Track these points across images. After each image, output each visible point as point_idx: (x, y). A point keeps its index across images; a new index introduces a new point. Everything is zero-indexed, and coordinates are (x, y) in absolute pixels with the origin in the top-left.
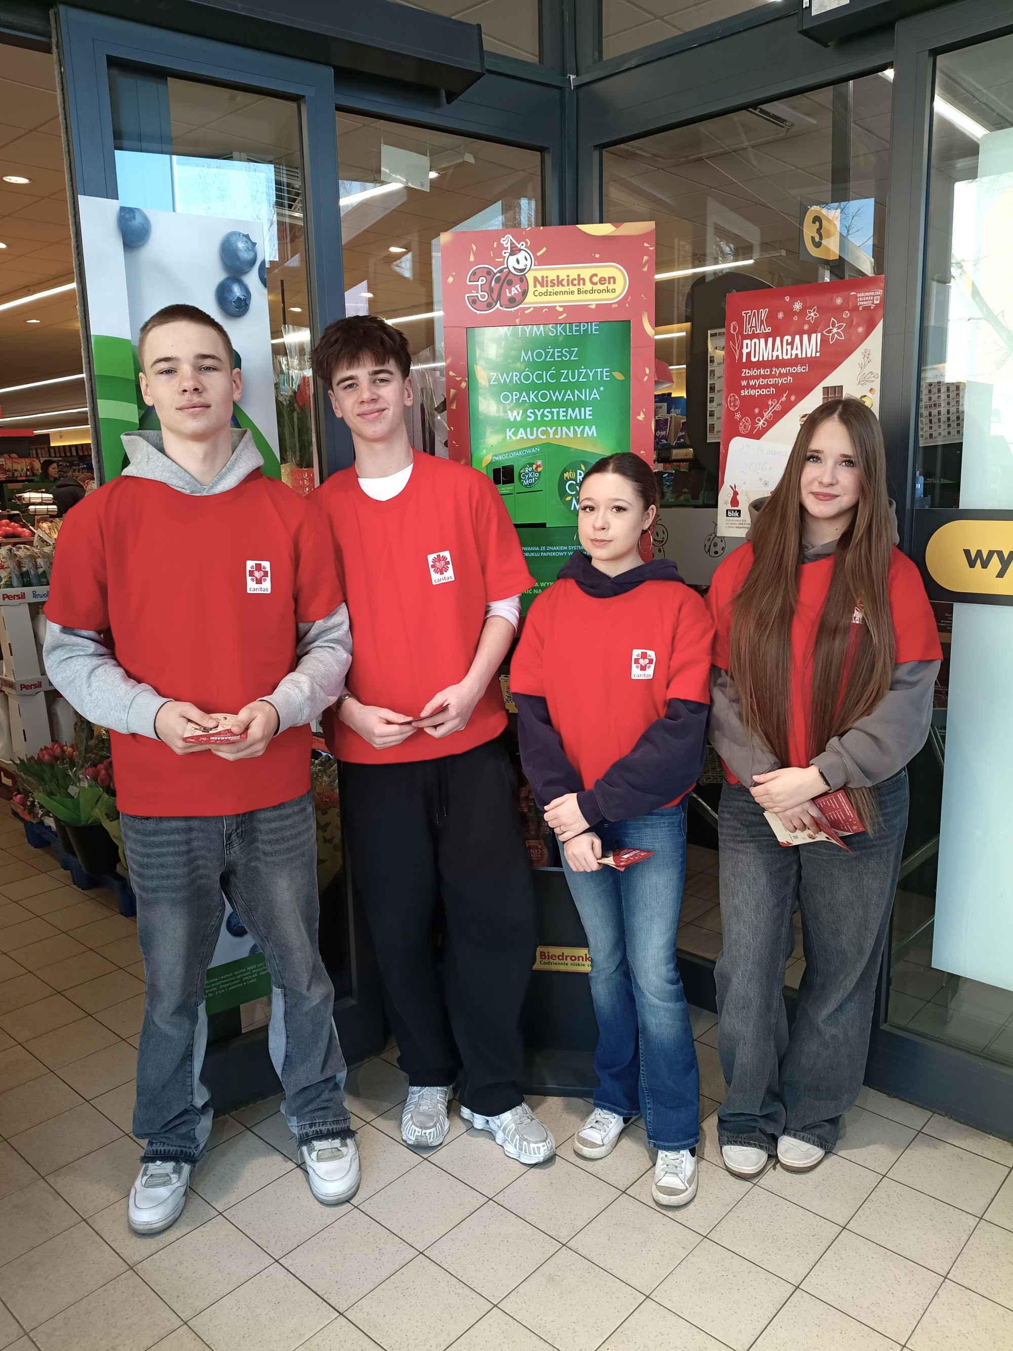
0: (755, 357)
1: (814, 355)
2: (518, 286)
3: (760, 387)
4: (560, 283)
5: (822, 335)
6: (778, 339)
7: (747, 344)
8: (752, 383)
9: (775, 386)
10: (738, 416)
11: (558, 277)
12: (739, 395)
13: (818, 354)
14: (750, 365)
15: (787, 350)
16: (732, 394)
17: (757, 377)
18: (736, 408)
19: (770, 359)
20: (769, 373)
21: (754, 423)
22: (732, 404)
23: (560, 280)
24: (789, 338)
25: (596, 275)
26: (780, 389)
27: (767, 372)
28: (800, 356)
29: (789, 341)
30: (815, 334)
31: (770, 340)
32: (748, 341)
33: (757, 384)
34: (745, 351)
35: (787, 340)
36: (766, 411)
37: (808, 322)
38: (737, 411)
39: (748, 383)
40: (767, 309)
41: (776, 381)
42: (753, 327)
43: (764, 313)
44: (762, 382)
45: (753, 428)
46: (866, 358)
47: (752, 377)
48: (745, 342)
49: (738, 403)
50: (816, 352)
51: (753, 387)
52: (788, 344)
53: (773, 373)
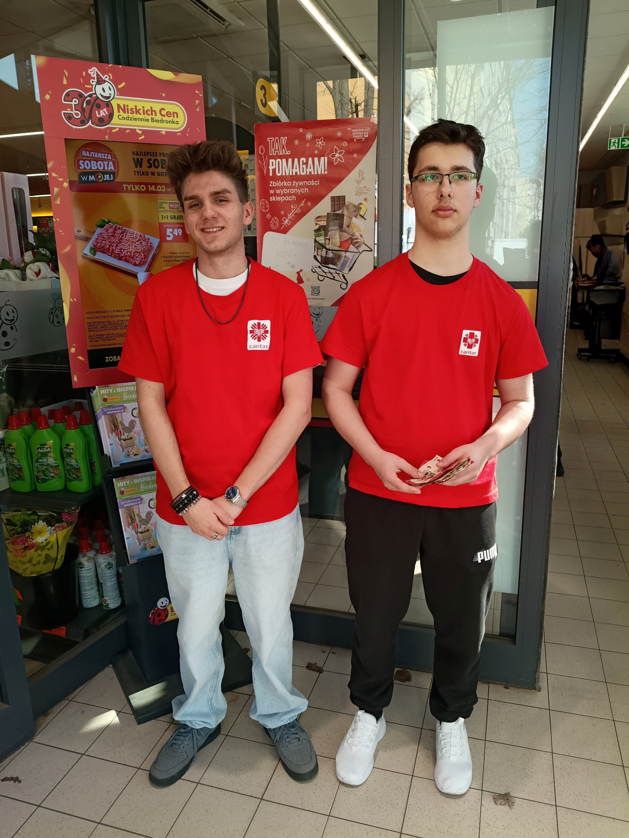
0: (279, 173)
1: (323, 173)
2: (105, 110)
3: (284, 195)
4: (138, 112)
5: (328, 158)
6: (296, 160)
7: (272, 162)
8: (278, 191)
9: (295, 194)
10: (269, 216)
11: (136, 107)
12: (268, 200)
13: (326, 172)
14: (275, 178)
15: (303, 168)
16: (263, 200)
17: (282, 188)
18: (267, 211)
19: (291, 174)
20: (290, 185)
21: (281, 222)
22: (264, 207)
23: (138, 109)
24: (303, 159)
25: (164, 109)
26: (300, 198)
27: (289, 184)
28: (313, 173)
29: (305, 161)
30: (323, 157)
31: (290, 160)
32: (273, 161)
33: (282, 192)
34: (271, 168)
35: (303, 161)
36: (289, 213)
37: (318, 149)
38: (267, 213)
39: (275, 192)
40: (286, 137)
41: (296, 191)
42: (277, 150)
43: (284, 140)
44: (286, 191)
45: (281, 225)
46: (360, 176)
47: (278, 188)
48: (271, 161)
49: (268, 206)
50: (325, 170)
51: (279, 195)
52: (303, 164)
53: (293, 185)
